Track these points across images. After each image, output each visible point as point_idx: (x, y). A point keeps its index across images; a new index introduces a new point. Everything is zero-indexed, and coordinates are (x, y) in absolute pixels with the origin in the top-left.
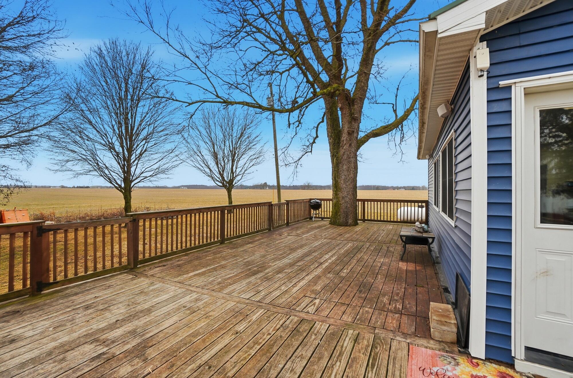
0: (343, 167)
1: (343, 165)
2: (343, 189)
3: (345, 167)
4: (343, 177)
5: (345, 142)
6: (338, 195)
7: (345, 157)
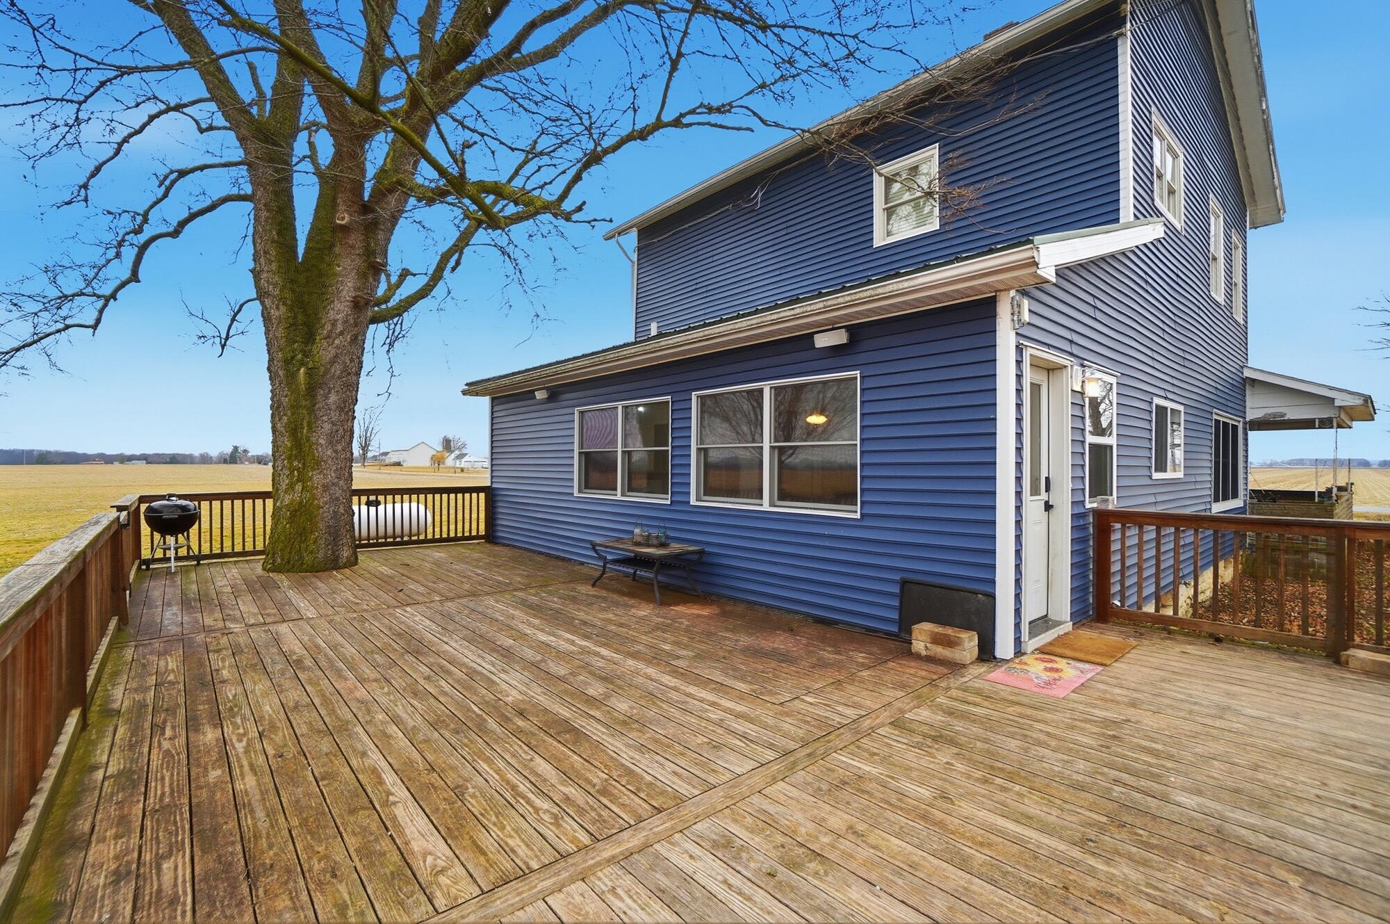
0: (327, 398)
1: (329, 392)
2: (326, 462)
3: (333, 398)
4: (327, 427)
5: (340, 328)
6: (311, 479)
7: (337, 369)
